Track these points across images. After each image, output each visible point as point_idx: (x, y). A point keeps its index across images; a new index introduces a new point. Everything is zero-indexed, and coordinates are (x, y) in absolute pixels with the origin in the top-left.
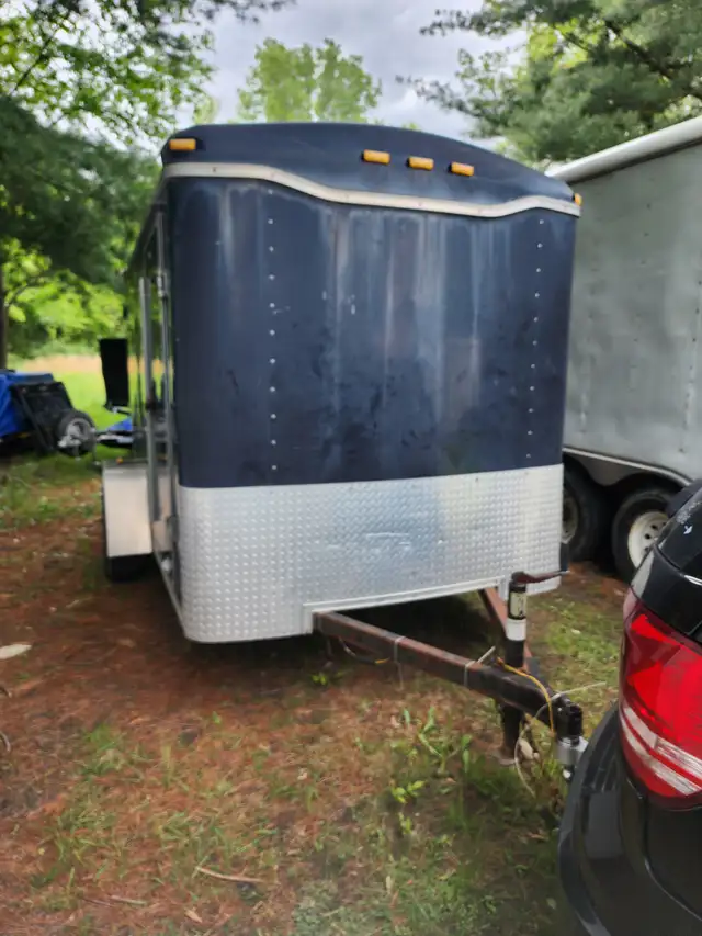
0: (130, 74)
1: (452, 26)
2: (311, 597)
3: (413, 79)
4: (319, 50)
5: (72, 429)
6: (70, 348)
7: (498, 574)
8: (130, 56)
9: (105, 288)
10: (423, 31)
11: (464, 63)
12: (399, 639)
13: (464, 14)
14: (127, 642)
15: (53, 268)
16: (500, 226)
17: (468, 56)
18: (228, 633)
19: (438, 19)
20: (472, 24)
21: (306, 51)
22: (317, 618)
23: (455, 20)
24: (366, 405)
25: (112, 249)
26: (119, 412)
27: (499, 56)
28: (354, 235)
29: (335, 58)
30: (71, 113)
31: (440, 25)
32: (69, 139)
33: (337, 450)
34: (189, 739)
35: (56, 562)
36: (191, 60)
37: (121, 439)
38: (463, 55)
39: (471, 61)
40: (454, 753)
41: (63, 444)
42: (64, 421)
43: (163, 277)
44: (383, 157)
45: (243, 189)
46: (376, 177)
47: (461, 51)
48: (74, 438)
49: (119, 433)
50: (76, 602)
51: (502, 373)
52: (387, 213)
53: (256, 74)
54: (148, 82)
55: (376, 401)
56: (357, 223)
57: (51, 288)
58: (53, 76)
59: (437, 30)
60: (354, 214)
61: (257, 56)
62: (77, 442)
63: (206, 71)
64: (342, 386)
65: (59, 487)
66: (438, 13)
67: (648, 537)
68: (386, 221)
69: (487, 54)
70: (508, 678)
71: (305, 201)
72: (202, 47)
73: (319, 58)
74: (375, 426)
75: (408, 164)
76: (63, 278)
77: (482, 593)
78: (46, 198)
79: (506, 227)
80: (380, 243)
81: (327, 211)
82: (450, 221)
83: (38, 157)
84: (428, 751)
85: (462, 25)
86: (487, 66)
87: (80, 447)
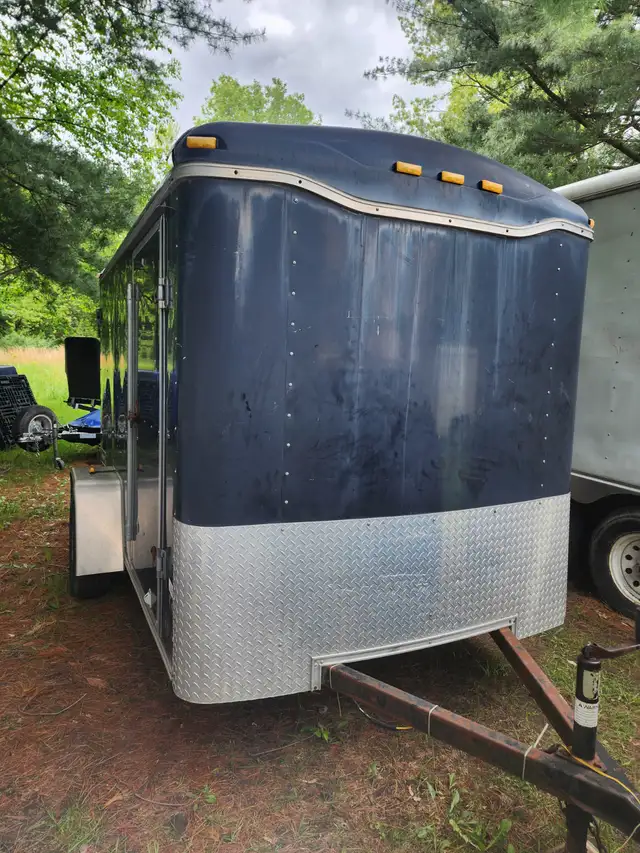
0: (103, 93)
1: (393, 72)
2: (320, 649)
3: (361, 115)
4: (267, 88)
5: (34, 424)
6: (28, 339)
7: (512, 614)
8: (103, 76)
9: (71, 290)
10: (366, 75)
11: (397, 107)
12: (433, 709)
13: (404, 62)
14: (96, 681)
15: (20, 268)
16: (524, 246)
17: (401, 101)
18: (226, 691)
19: (380, 66)
20: (411, 71)
21: (257, 88)
22: (326, 672)
23: (395, 66)
24: (388, 432)
25: (81, 253)
26: (80, 407)
27: (428, 103)
28: (382, 250)
29: (282, 94)
30: (44, 124)
31: (382, 70)
32: (43, 147)
33: (354, 482)
34: (179, 824)
35: (15, 574)
36: (159, 84)
37: (84, 435)
38: (396, 100)
39: (404, 105)
40: (492, 843)
41: (23, 440)
42: (26, 417)
43: (164, 287)
44: (416, 169)
45: (266, 194)
46: (407, 190)
47: (395, 96)
48: (36, 433)
49: (80, 429)
50: (38, 627)
51: (520, 400)
52: (416, 229)
53: (211, 105)
54: (120, 101)
55: (398, 427)
56: (385, 237)
57: (17, 285)
58: (28, 90)
59: (379, 75)
60: (384, 227)
61: (213, 90)
62: (39, 438)
63: (172, 96)
64: (362, 412)
65: (18, 483)
66: (381, 59)
67: (629, 557)
68: (415, 236)
69: (417, 100)
70: (581, 776)
71: (332, 211)
72: (169, 74)
73: (268, 95)
74: (396, 454)
75: (439, 177)
76: (30, 278)
77: (496, 635)
78: (19, 201)
79: (528, 247)
80: (407, 260)
81: (354, 223)
82: (478, 240)
83: (13, 161)
84: (461, 841)
85: (402, 71)
86: (416, 110)
87: (41, 442)
